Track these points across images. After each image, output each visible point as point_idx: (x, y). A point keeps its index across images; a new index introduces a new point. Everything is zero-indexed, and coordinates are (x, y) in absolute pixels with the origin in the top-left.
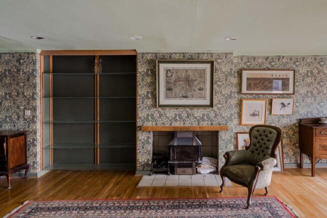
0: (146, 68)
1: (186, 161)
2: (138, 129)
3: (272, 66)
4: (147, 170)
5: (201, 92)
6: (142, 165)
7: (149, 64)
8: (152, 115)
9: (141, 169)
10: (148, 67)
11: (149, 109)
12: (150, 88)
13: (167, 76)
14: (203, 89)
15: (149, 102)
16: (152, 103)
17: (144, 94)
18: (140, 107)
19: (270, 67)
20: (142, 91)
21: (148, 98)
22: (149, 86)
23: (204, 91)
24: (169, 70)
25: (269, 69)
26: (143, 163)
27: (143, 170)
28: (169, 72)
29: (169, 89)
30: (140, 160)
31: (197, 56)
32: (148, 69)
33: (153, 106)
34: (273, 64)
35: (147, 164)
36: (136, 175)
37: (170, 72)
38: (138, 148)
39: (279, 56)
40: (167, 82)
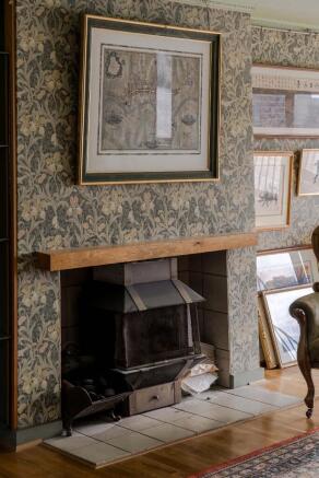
0: (43, 38)
1: (168, 358)
2: (20, 266)
3: (295, 57)
4: (49, 421)
5: (187, 129)
6: (34, 405)
7: (51, 24)
8: (62, 211)
9: (31, 420)
10: (50, 37)
11: (53, 190)
12: (54, 112)
13: (108, 75)
14: (193, 122)
15: (54, 164)
16: (60, 167)
17: (37, 135)
18: (25, 183)
19: (293, 62)
20: (32, 122)
21: (49, 149)
22: (51, 107)
23: (195, 125)
24: (114, 53)
25: (289, 66)
26: (36, 396)
27: (37, 423)
28: (113, 59)
29: (112, 119)
30: (27, 389)
31: (174, 12)
32: (48, 41)
33: (64, 179)
34: (296, 50)
35: (48, 398)
36: (19, 448)
37: (117, 59)
38: (19, 340)
39: (307, 30)
40: (108, 96)
